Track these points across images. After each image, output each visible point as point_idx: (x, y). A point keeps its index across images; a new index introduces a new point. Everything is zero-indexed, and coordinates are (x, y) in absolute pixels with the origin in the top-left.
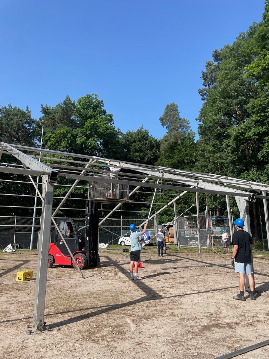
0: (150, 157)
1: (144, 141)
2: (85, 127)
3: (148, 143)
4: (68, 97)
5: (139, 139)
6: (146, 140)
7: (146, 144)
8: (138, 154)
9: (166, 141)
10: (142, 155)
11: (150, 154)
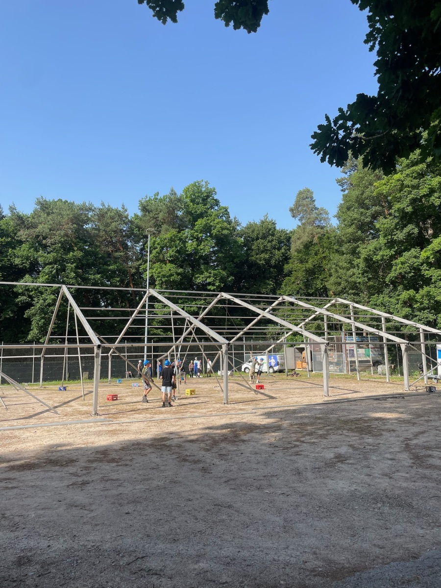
0: (279, 259)
1: (270, 237)
2: (196, 228)
3: (276, 240)
4: (172, 190)
5: (264, 234)
6: (273, 235)
7: (272, 240)
8: (262, 255)
9: (300, 239)
10: (267, 256)
11: (278, 254)
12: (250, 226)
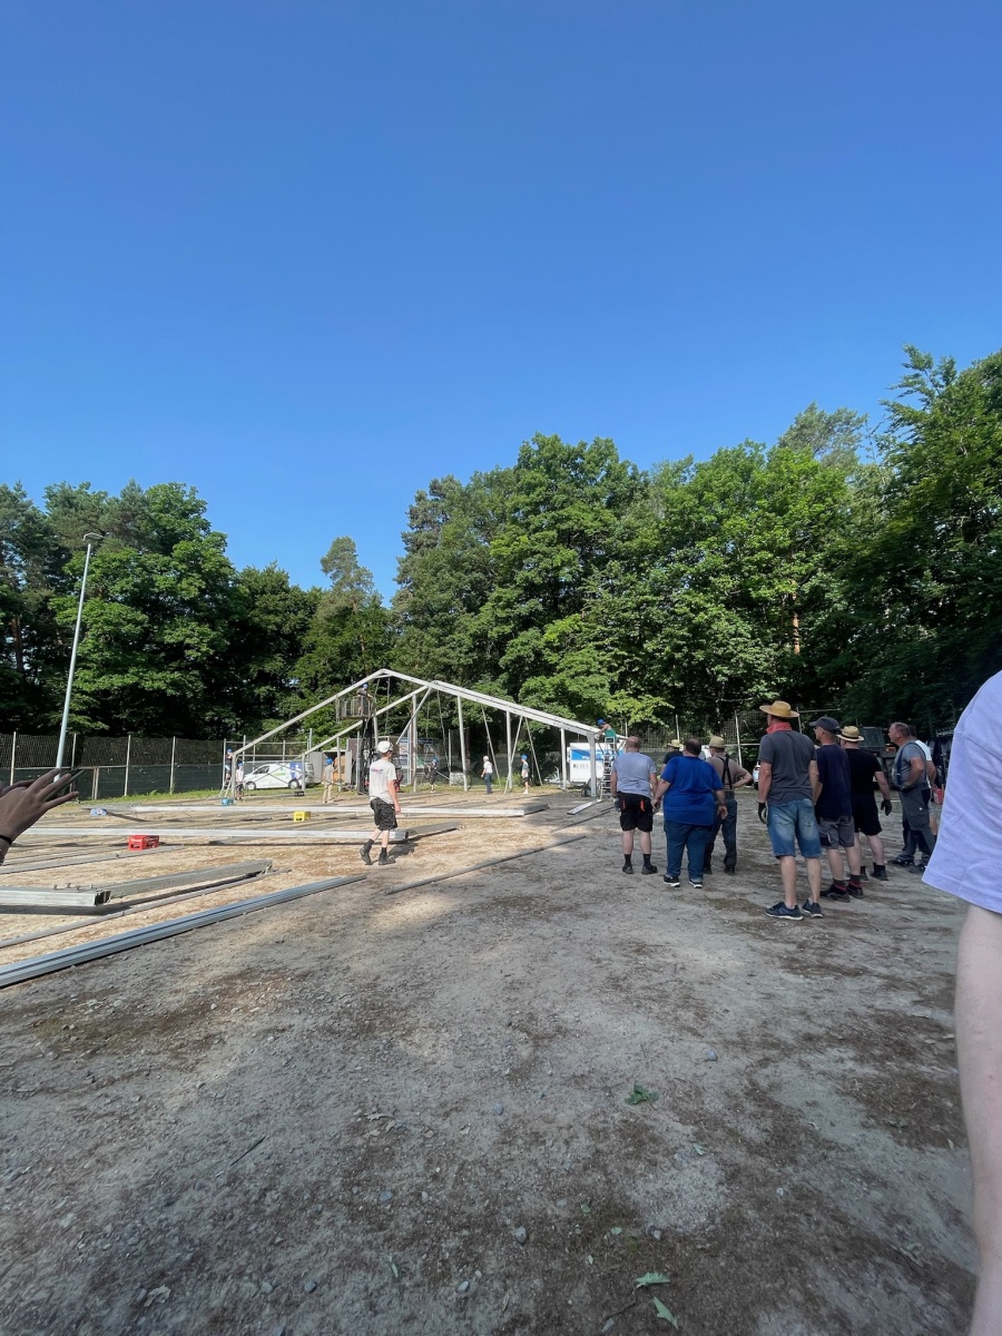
0: (295, 626)
1: (283, 593)
2: (175, 554)
3: (290, 599)
5: (273, 587)
6: (286, 591)
7: (286, 599)
8: (271, 617)
9: (332, 602)
10: (278, 619)
11: (294, 619)
12: (249, 573)
